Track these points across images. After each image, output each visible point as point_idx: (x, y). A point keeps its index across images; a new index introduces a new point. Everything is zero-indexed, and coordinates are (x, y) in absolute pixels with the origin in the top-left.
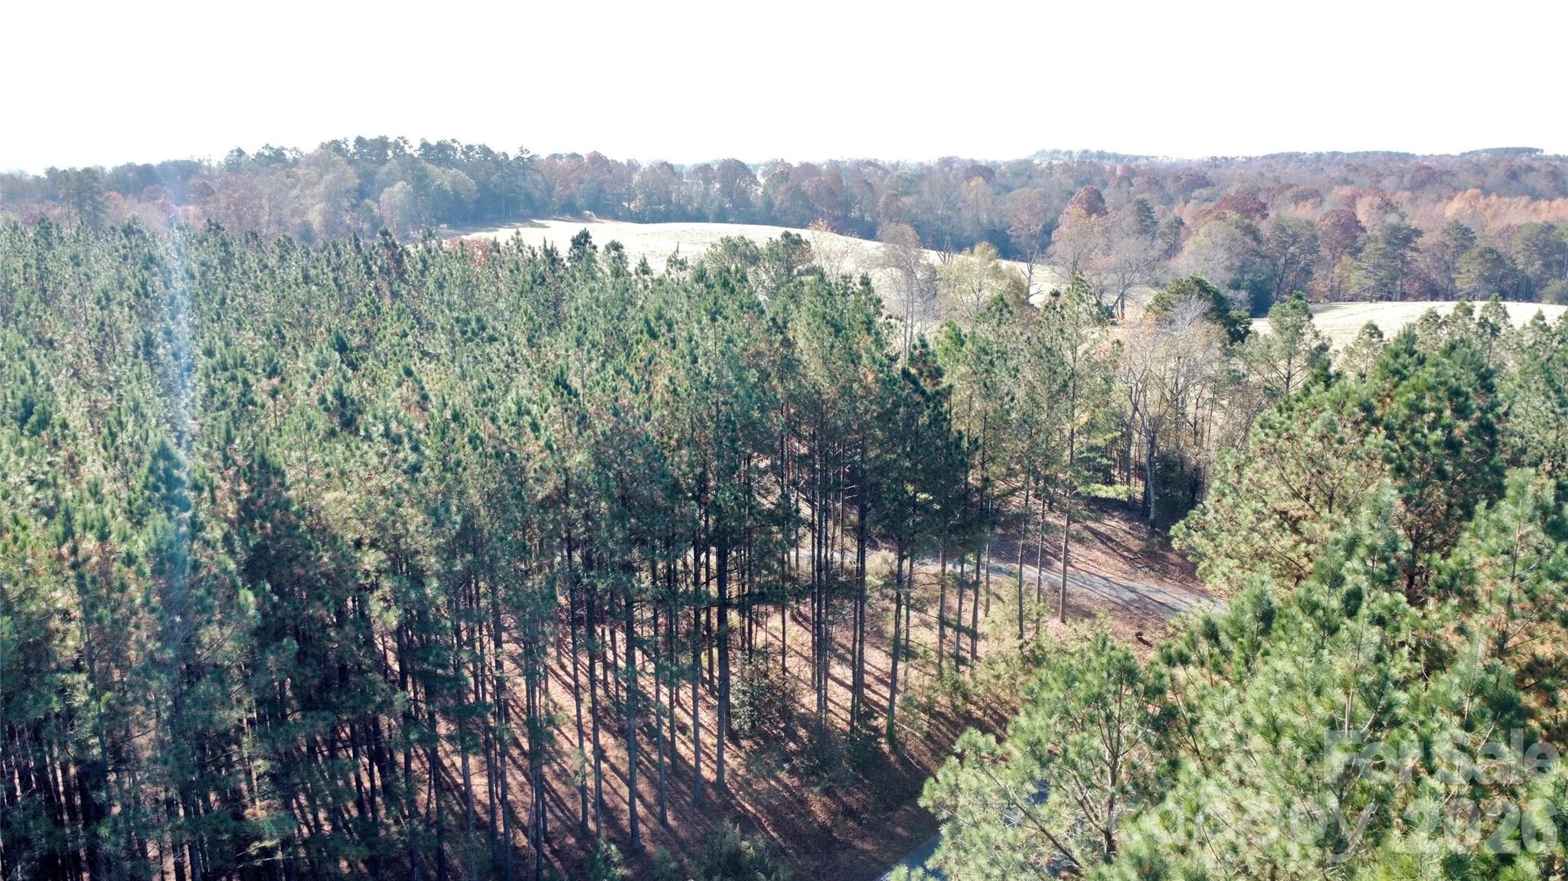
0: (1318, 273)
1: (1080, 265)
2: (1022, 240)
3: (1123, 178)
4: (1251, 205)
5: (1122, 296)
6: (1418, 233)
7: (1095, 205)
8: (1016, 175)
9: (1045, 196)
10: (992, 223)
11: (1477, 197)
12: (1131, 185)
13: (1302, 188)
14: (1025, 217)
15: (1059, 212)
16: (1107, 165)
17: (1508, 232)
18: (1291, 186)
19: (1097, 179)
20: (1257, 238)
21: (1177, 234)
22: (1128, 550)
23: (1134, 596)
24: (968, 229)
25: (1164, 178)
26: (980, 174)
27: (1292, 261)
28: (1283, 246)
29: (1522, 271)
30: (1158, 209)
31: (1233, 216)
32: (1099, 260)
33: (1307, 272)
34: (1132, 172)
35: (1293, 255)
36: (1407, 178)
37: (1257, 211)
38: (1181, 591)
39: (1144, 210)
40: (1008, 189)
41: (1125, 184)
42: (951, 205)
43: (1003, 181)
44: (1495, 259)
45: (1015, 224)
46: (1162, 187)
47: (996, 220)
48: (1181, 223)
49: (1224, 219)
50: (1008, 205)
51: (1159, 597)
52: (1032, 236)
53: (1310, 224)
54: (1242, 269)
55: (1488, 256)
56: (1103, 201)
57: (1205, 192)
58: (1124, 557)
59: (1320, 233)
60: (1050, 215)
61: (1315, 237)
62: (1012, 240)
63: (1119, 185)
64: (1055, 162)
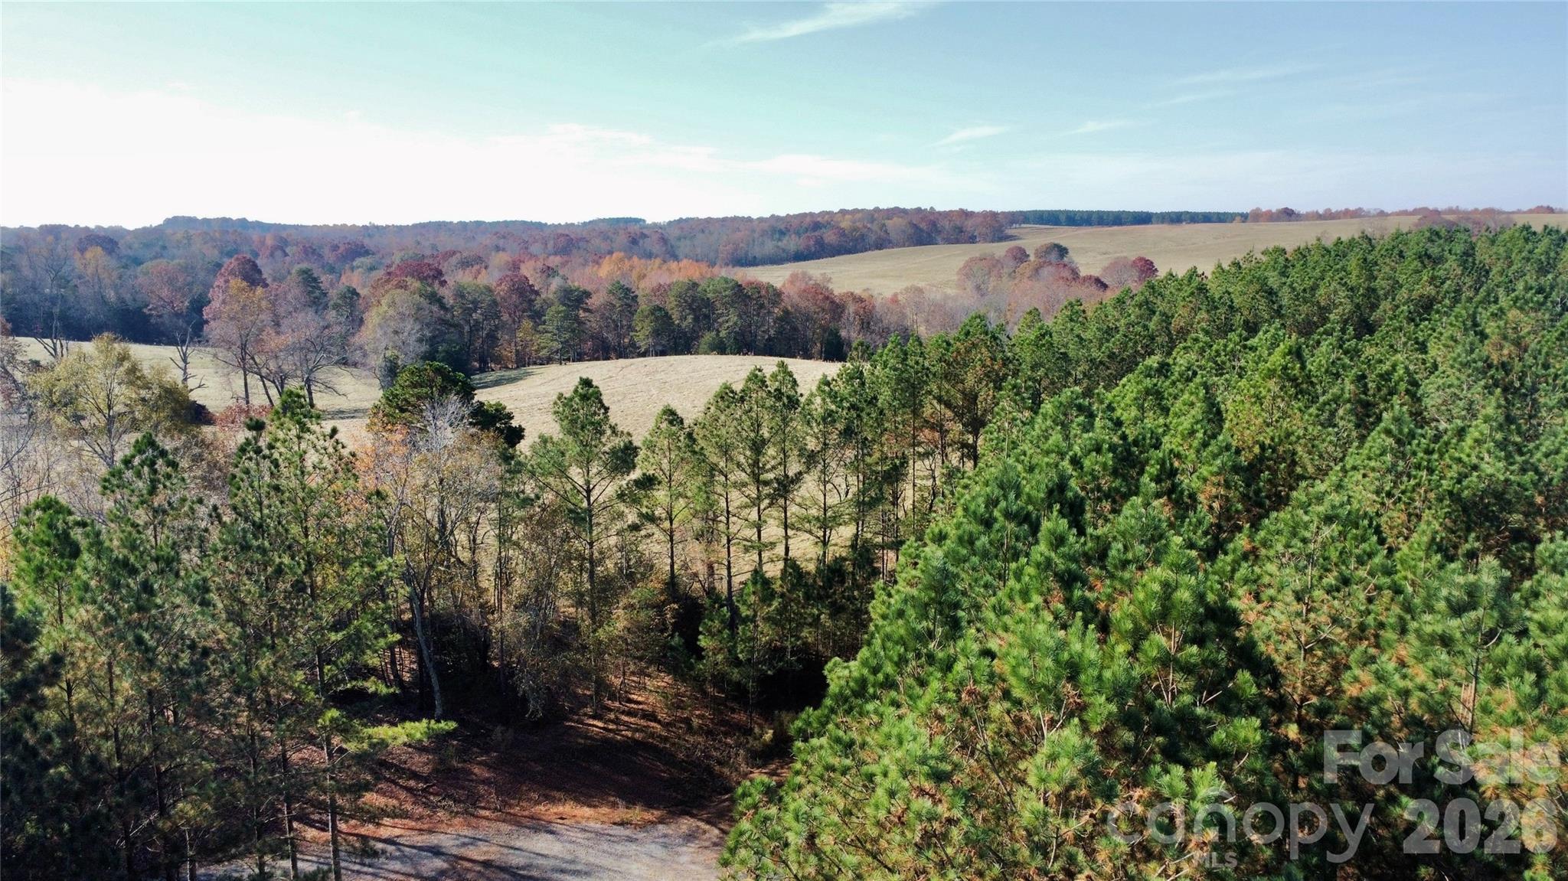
0: (503, 337)
1: (250, 349)
2: (166, 319)
3: (275, 248)
4: (426, 271)
5: (308, 382)
6: (588, 295)
7: (252, 275)
8: (147, 246)
9: (188, 269)
10: (123, 301)
11: (621, 260)
12: (286, 255)
13: (465, 254)
14: (165, 293)
15: (208, 286)
16: (255, 236)
17: (660, 290)
18: (454, 253)
19: (245, 248)
20: (443, 307)
21: (352, 306)
22: (415, 775)
23: (439, 863)
24: (91, 310)
25: (321, 247)
26: (98, 244)
27: (476, 327)
28: (468, 312)
29: (679, 325)
30: (325, 279)
31: (415, 284)
32: (273, 341)
33: (492, 337)
34: (283, 238)
35: (476, 321)
36: (551, 244)
37: (435, 277)
38: (505, 828)
39: (309, 280)
40: (138, 262)
41: (279, 253)
42: (63, 281)
43: (131, 253)
44: (660, 316)
45: (154, 302)
46: (320, 256)
47: (128, 297)
48: (354, 293)
49: (405, 287)
50: (141, 279)
51: (477, 853)
52: (178, 315)
53: (489, 290)
54: (433, 341)
55: (658, 314)
56: (260, 272)
57: (367, 261)
58: (409, 790)
59: (498, 299)
60: (197, 289)
61: (495, 303)
62: (153, 321)
63: (272, 255)
64: (192, 232)
